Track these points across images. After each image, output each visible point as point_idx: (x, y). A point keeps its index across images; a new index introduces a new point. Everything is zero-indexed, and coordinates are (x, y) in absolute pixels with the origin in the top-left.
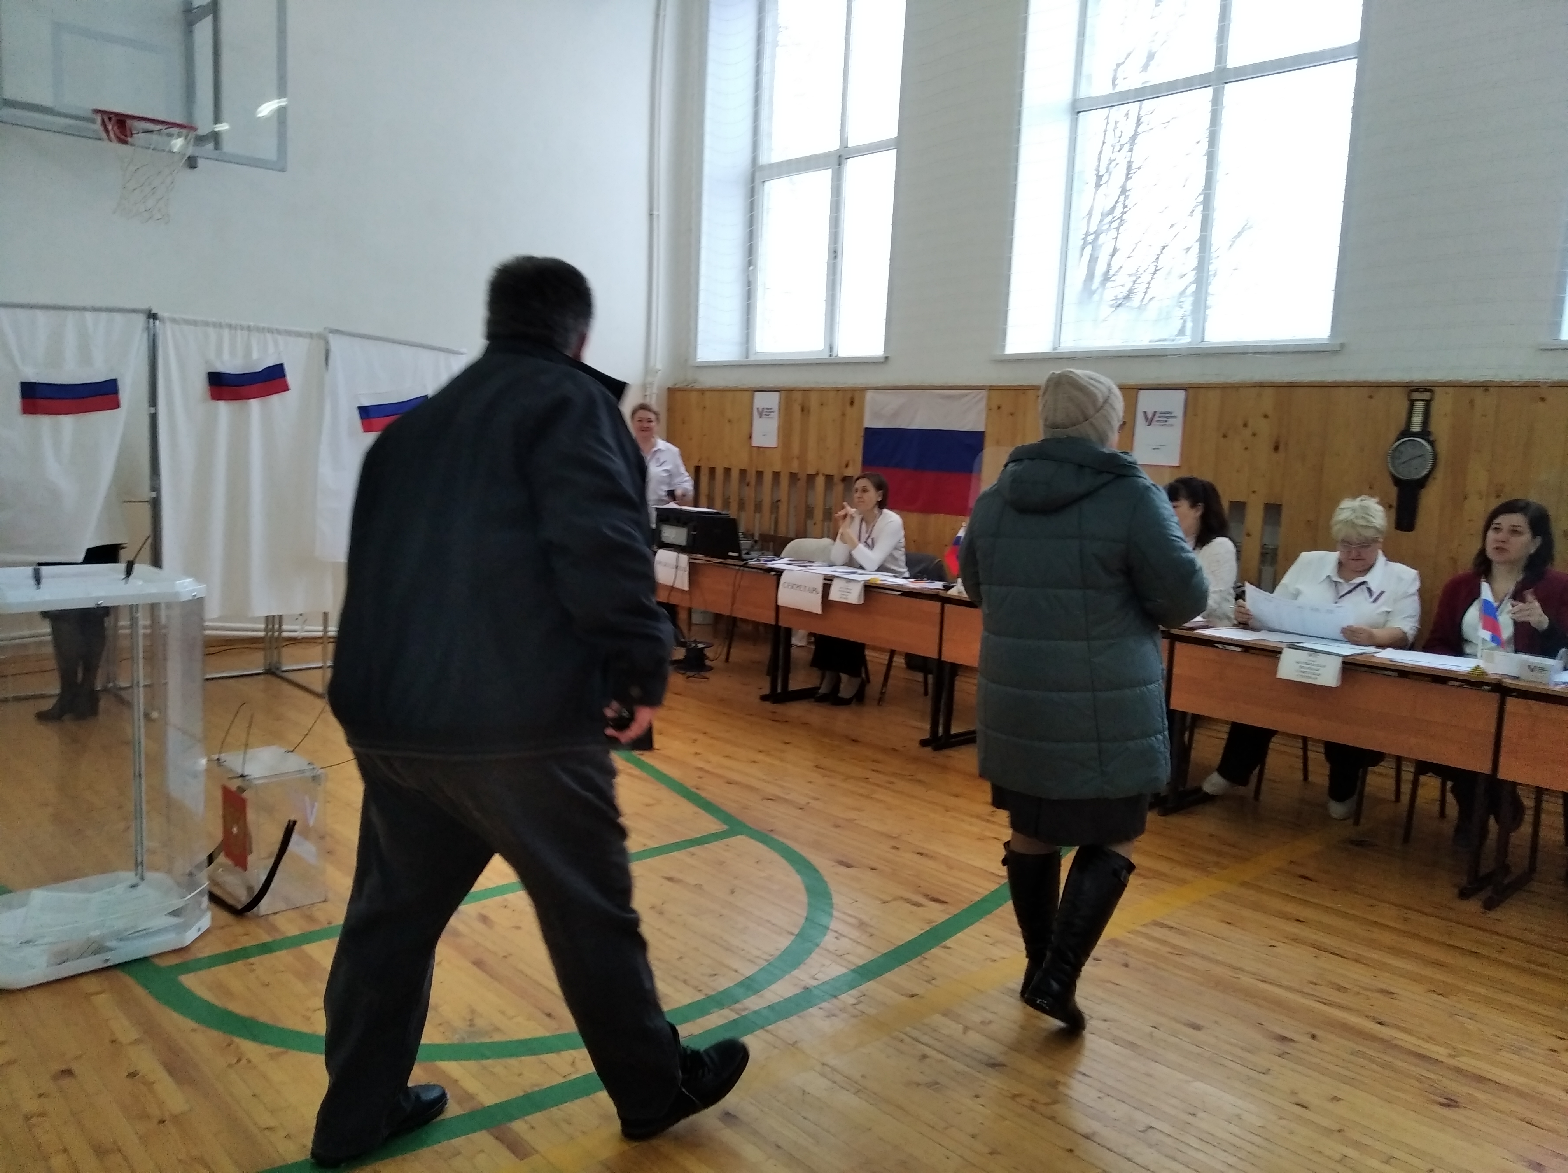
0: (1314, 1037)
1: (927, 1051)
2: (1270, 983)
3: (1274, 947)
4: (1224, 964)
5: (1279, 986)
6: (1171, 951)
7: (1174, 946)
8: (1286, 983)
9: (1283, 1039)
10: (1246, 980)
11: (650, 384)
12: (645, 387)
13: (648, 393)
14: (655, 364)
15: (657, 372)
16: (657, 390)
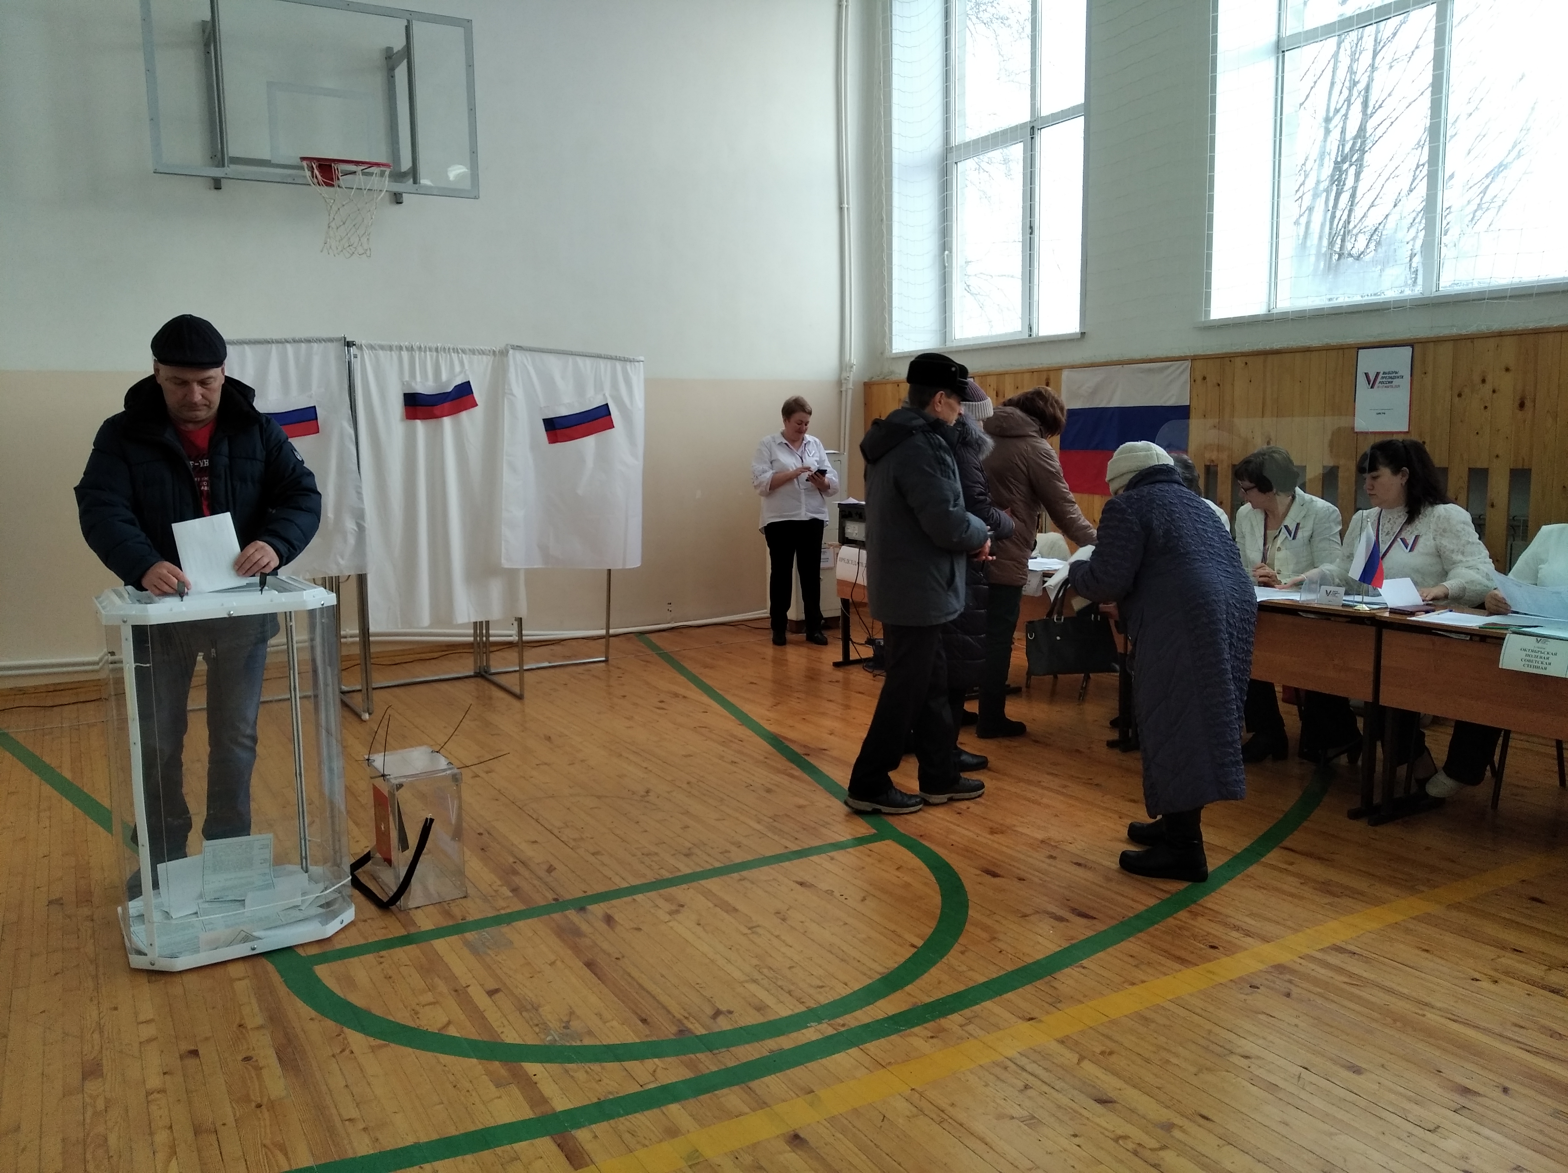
0: (1505, 1090)
1: (1031, 1080)
2: (1464, 1024)
3: (1477, 980)
4: (1407, 998)
5: (1476, 1027)
6: (1346, 980)
7: (1351, 975)
8: (1483, 1024)
9: (1466, 1091)
10: (1432, 1018)
11: (845, 379)
12: (840, 383)
13: (844, 389)
14: (850, 359)
15: (852, 367)
16: (853, 386)
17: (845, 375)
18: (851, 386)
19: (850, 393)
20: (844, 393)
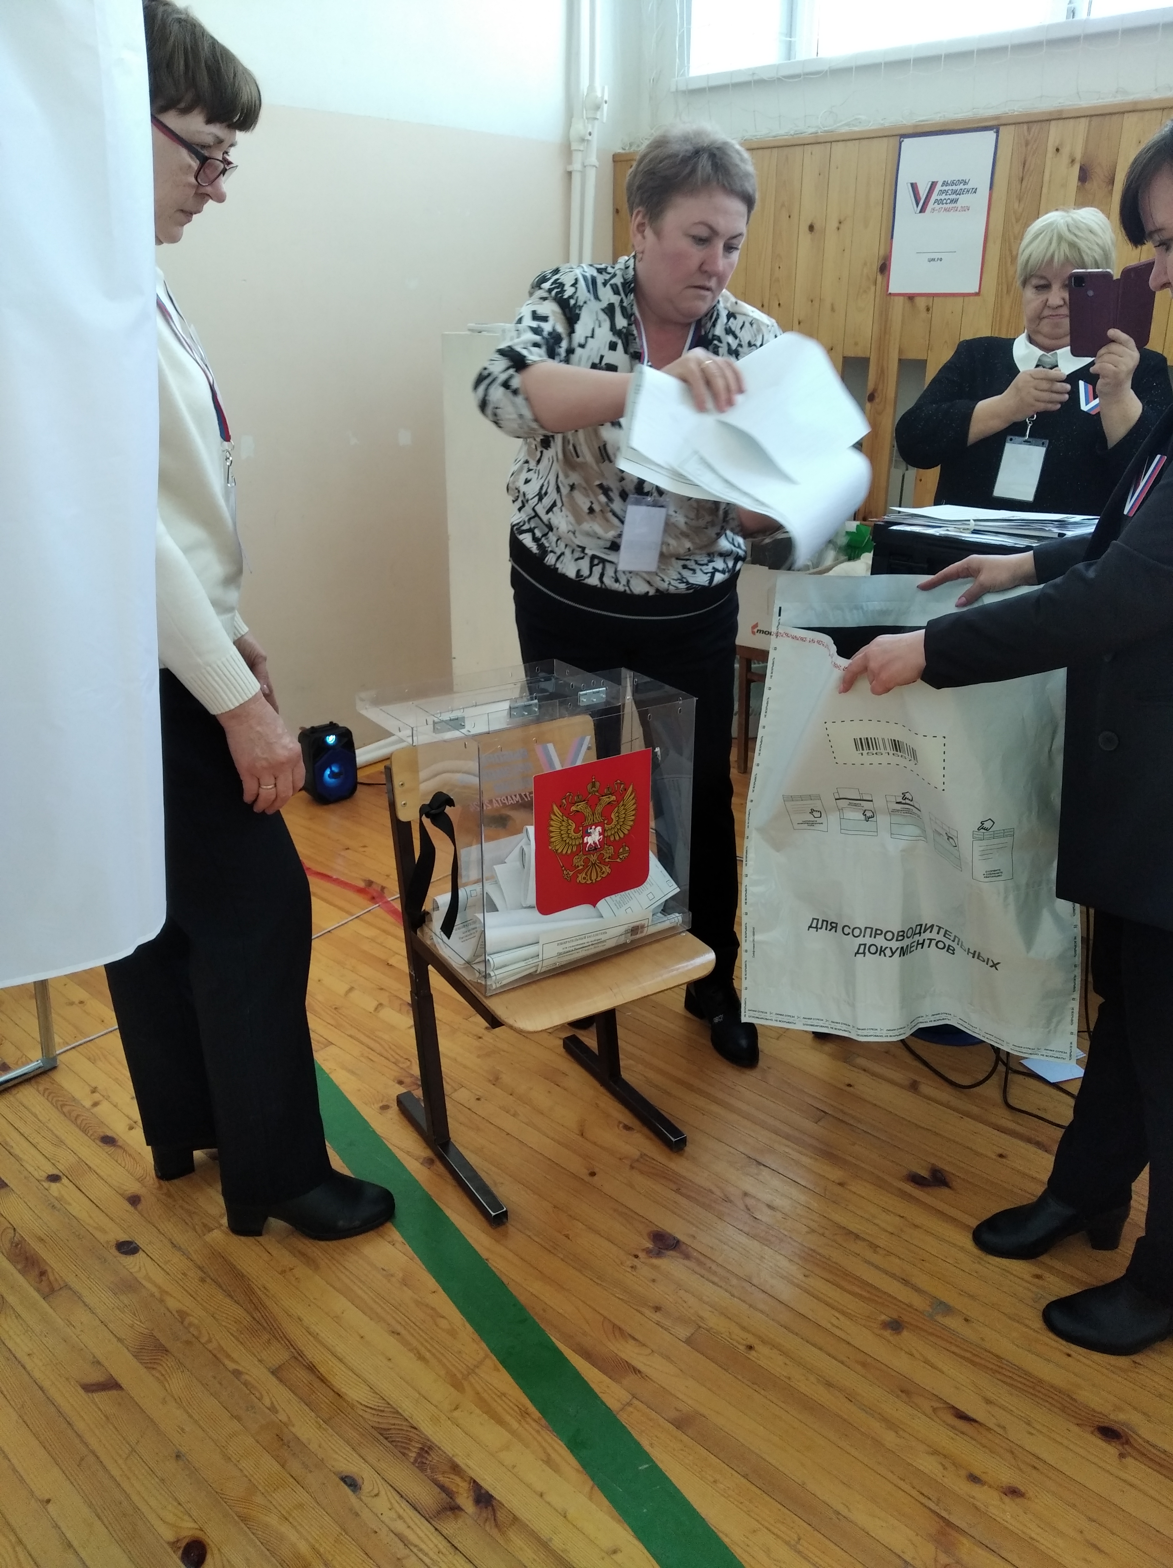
11: (583, 140)
12: (567, 151)
13: (576, 166)
14: (591, 87)
15: (598, 107)
16: (598, 158)
17: (579, 127)
18: (593, 160)
19: (592, 175)
20: (576, 179)
